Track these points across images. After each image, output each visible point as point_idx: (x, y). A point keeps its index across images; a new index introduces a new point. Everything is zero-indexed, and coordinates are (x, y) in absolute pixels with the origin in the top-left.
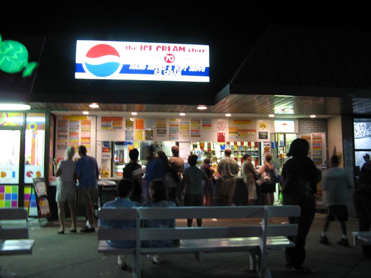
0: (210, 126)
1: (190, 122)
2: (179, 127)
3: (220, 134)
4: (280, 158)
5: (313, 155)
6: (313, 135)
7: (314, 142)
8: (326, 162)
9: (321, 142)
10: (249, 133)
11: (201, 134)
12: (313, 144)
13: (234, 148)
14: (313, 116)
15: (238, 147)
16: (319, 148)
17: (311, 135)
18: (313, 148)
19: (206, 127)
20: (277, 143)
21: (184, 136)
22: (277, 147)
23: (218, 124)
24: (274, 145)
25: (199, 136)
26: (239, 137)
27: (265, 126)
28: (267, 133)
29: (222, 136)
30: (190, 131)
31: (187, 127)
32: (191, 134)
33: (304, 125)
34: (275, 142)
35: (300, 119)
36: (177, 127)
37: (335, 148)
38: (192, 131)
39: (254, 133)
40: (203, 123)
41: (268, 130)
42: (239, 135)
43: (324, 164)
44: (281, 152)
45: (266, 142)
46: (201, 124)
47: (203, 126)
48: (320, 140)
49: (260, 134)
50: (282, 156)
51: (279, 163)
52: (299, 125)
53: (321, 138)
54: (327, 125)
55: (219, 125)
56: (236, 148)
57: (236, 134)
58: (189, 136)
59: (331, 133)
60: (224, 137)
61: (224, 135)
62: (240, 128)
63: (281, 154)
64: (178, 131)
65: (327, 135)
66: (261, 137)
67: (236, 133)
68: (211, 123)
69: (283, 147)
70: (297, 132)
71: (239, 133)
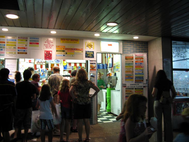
0: (38, 44)
1: (17, 39)
2: (6, 44)
3: (47, 52)
4: (108, 76)
5: (136, 74)
6: (136, 56)
7: (136, 62)
8: (147, 80)
9: (143, 62)
10: (76, 51)
11: (28, 51)
12: (136, 64)
13: (74, 68)
14: (136, 38)
15: (77, 67)
16: (142, 67)
17: (134, 55)
18: (136, 67)
19: (34, 45)
20: (107, 65)
21: (10, 53)
22: (107, 68)
23: (46, 42)
24: (105, 66)
25: (26, 53)
26: (66, 55)
27: (91, 46)
28: (93, 52)
29: (49, 54)
30: (17, 48)
31: (14, 44)
32: (17, 52)
33: (127, 47)
34: (106, 64)
35: (124, 41)
36: (4, 44)
37: (155, 68)
38: (18, 48)
39: (81, 52)
40: (30, 41)
41: (94, 49)
42: (66, 53)
43: (145, 81)
44: (110, 72)
45: (92, 61)
46: (29, 42)
47: (30, 43)
48: (142, 60)
49: (86, 53)
50: (110, 75)
51: (107, 80)
52: (123, 46)
53: (143, 58)
54: (148, 48)
55: (46, 44)
56: (75, 68)
57: (63, 53)
58: (15, 53)
59: (152, 53)
60: (51, 55)
61: (51, 52)
62: (67, 47)
63: (109, 73)
64: (4, 48)
65: (148, 56)
66: (87, 56)
67: (63, 51)
68: (38, 41)
69: (111, 68)
70: (122, 53)
71: (66, 51)
